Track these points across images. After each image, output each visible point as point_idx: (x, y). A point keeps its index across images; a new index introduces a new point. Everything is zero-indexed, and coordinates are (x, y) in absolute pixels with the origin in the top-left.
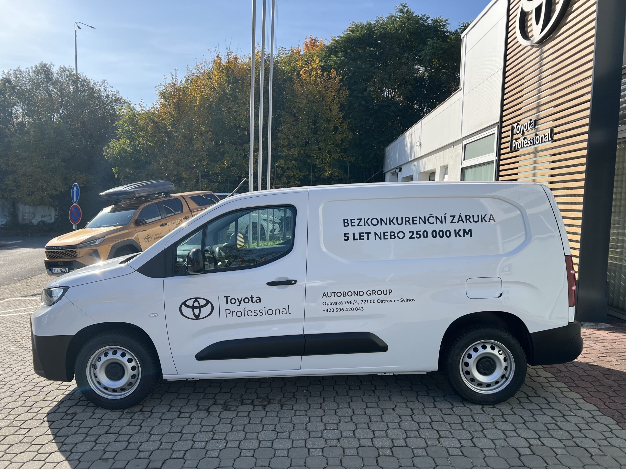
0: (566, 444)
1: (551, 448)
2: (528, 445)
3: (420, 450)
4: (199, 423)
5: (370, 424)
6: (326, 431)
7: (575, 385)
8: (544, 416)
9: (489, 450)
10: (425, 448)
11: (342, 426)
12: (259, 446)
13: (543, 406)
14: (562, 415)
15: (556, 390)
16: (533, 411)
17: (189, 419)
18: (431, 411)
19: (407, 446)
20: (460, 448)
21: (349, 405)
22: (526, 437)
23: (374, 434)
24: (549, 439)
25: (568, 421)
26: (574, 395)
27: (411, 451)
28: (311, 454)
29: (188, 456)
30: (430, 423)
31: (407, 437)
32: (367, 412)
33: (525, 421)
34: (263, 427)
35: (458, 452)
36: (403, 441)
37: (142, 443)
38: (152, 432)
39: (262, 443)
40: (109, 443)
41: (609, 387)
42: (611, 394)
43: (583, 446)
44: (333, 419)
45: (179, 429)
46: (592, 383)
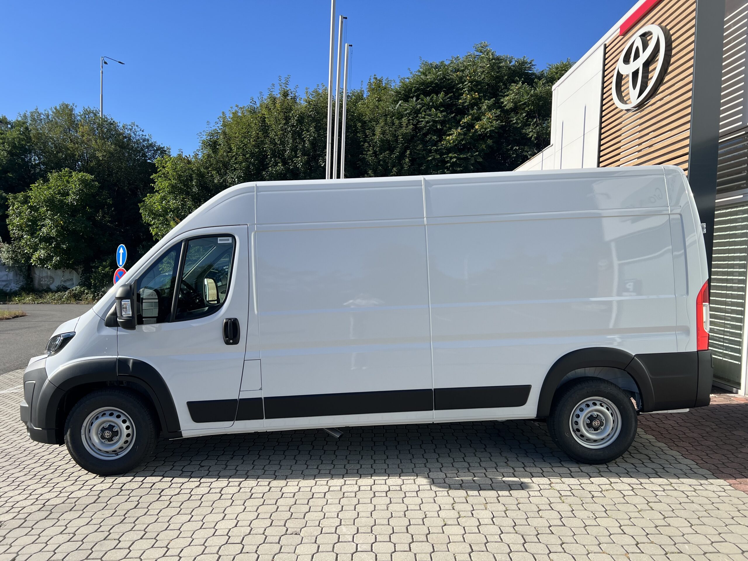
0: (665, 489)
1: (652, 491)
7: (675, 445)
8: (646, 468)
9: (597, 492)
13: (644, 461)
14: (662, 468)
15: (657, 449)
16: (635, 464)
20: (570, 491)
22: (629, 483)
24: (651, 484)
25: (668, 472)
26: (674, 453)
30: (542, 473)
33: (627, 471)
35: (569, 493)
41: (708, 447)
42: (708, 452)
46: (691, 443)
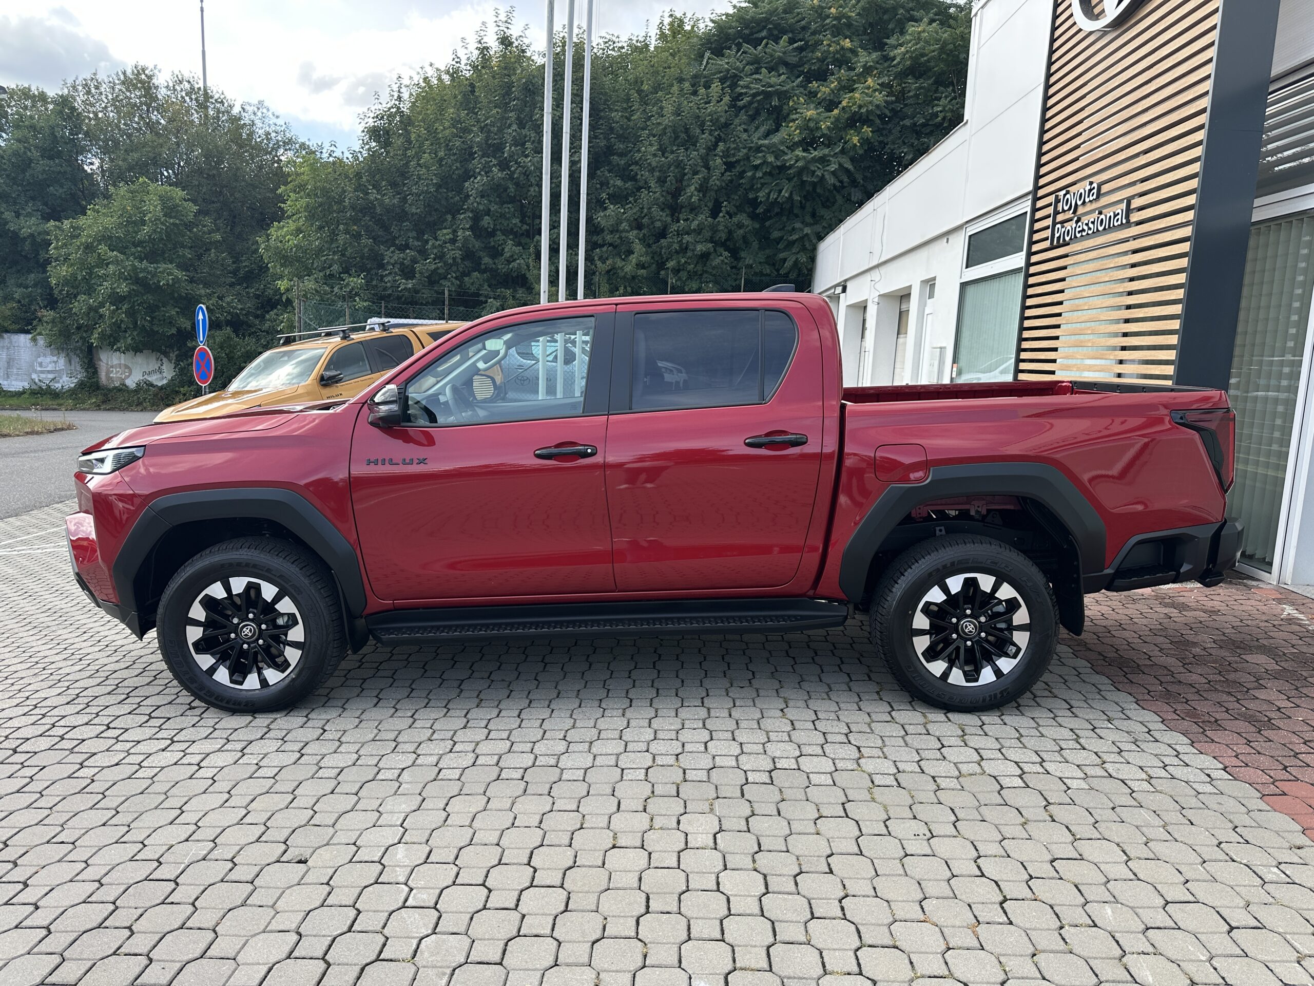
2: (1019, 772)
3: (823, 776)
4: (429, 726)
5: (737, 733)
6: (655, 741)
10: (831, 773)
11: (685, 736)
12: (534, 763)
17: (411, 720)
18: (851, 715)
19: (799, 769)
21: (703, 703)
23: (742, 750)
27: (805, 777)
28: (625, 778)
29: (405, 776)
31: (801, 755)
32: (733, 714)
34: (545, 733)
36: (793, 761)
37: (325, 755)
38: (343, 739)
39: (540, 758)
40: (266, 755)
43: (1121, 777)
44: (671, 724)
45: (392, 736)
